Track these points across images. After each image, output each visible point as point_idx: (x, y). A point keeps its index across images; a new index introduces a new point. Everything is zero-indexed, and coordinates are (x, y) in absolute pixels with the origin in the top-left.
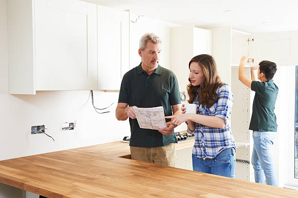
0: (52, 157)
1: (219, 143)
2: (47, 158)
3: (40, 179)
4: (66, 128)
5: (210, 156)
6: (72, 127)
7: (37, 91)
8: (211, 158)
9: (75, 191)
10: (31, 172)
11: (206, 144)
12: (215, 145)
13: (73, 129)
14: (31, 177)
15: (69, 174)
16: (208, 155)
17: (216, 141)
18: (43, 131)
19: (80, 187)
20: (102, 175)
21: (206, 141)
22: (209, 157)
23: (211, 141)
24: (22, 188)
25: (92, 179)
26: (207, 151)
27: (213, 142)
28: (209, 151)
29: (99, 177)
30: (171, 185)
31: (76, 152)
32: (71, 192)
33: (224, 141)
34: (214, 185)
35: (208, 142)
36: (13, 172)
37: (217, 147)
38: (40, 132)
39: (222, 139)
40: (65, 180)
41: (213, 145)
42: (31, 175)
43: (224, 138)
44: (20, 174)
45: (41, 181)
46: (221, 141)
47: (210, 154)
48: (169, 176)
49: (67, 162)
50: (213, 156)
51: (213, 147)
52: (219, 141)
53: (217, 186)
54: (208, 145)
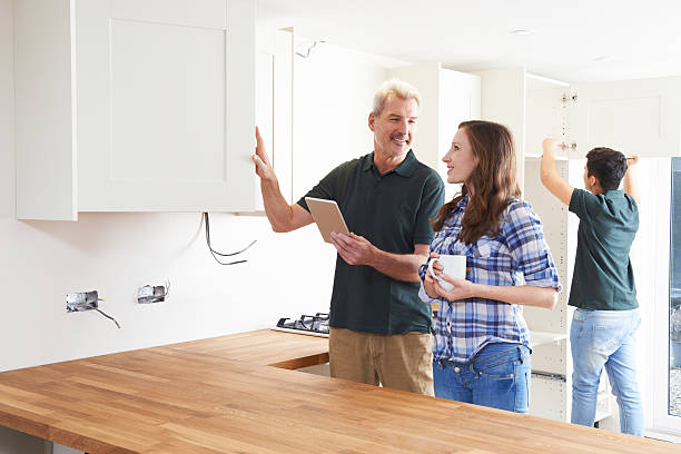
0: (113, 364)
1: (483, 328)
2: (102, 367)
3: (86, 416)
4: (147, 299)
5: (460, 356)
6: (159, 295)
7: (79, 213)
8: (463, 360)
9: (166, 441)
10: (66, 399)
11: (454, 329)
12: (474, 330)
13: (162, 299)
14: (65, 410)
15: (151, 403)
16: (456, 355)
17: (477, 321)
18: (94, 305)
19: (177, 434)
20: (229, 406)
21: (455, 321)
22: (459, 359)
23: (466, 321)
24: (44, 437)
25: (207, 416)
26: (454, 345)
27: (469, 324)
28: (459, 345)
29: (220, 412)
30: (387, 430)
31: (170, 353)
32: (157, 445)
33: (496, 323)
34: (485, 432)
35: (458, 324)
36: (22, 399)
37: (477, 335)
38: (88, 308)
39: (492, 320)
40: (143, 418)
41: (470, 330)
42: (64, 404)
43: (496, 317)
44: (38, 404)
45: (88, 420)
46: (488, 323)
47: (460, 352)
48: (381, 409)
49: (148, 377)
50: (467, 356)
51: (467, 335)
52: (482, 322)
53: (492, 433)
54: (459, 330)
